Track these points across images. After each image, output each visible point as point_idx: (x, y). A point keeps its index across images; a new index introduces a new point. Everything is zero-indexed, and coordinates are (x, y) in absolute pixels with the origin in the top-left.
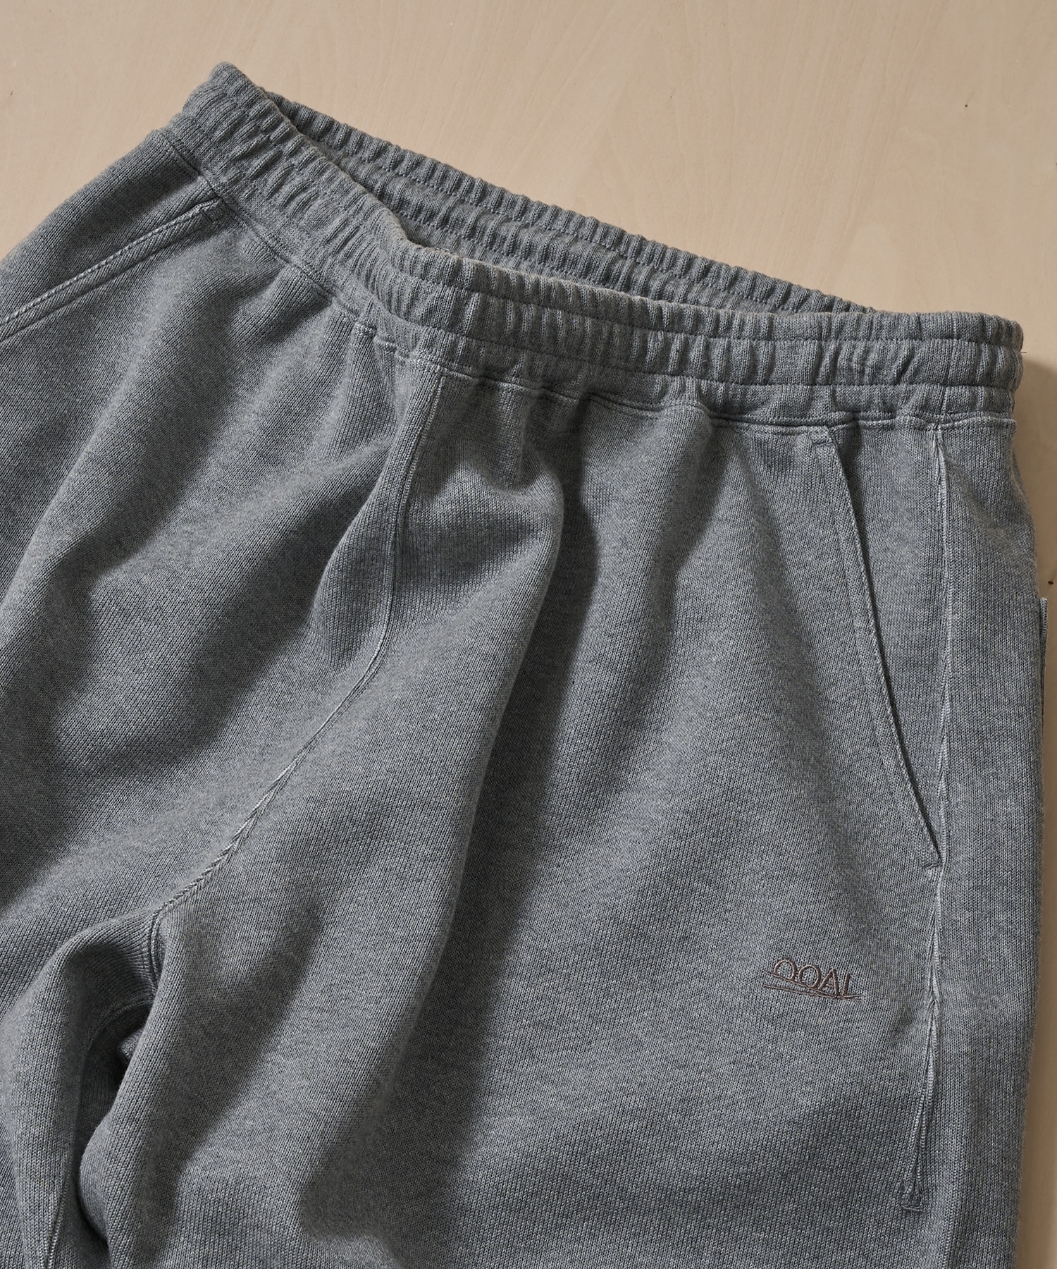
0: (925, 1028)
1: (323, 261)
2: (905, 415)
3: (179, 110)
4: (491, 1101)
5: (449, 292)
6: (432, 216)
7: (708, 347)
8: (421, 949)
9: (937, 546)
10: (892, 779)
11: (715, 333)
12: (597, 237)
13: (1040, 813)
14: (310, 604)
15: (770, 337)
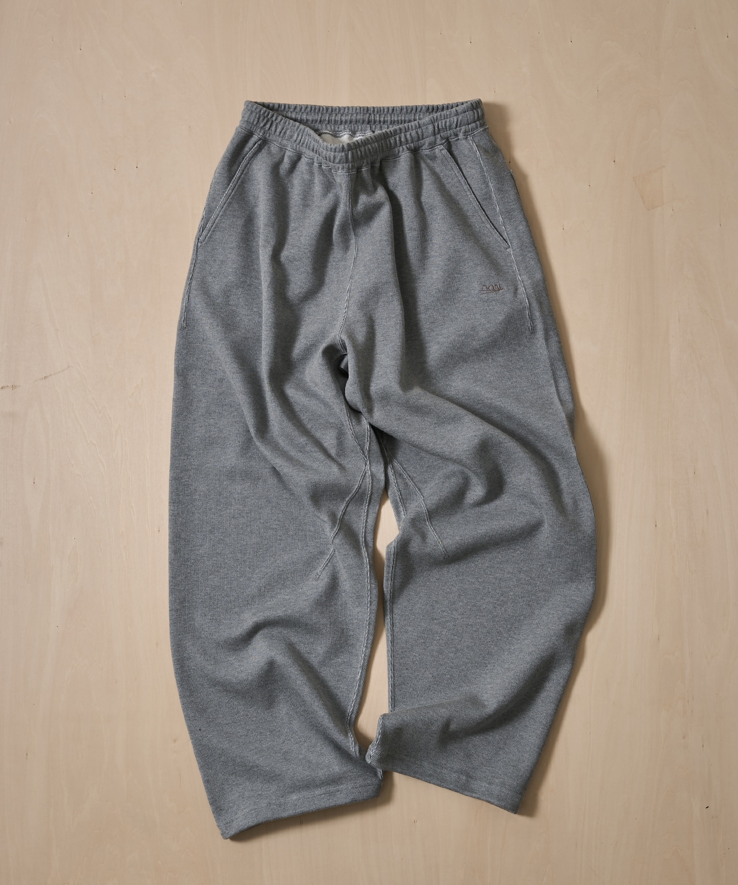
0: (521, 289)
1: (296, 146)
2: (461, 136)
3: (240, 118)
4: (427, 345)
5: (343, 154)
6: (316, 121)
7: (405, 136)
8: (400, 318)
9: (481, 168)
10: (491, 230)
11: (406, 132)
12: (362, 112)
13: (529, 226)
14: (332, 240)
15: (420, 127)
